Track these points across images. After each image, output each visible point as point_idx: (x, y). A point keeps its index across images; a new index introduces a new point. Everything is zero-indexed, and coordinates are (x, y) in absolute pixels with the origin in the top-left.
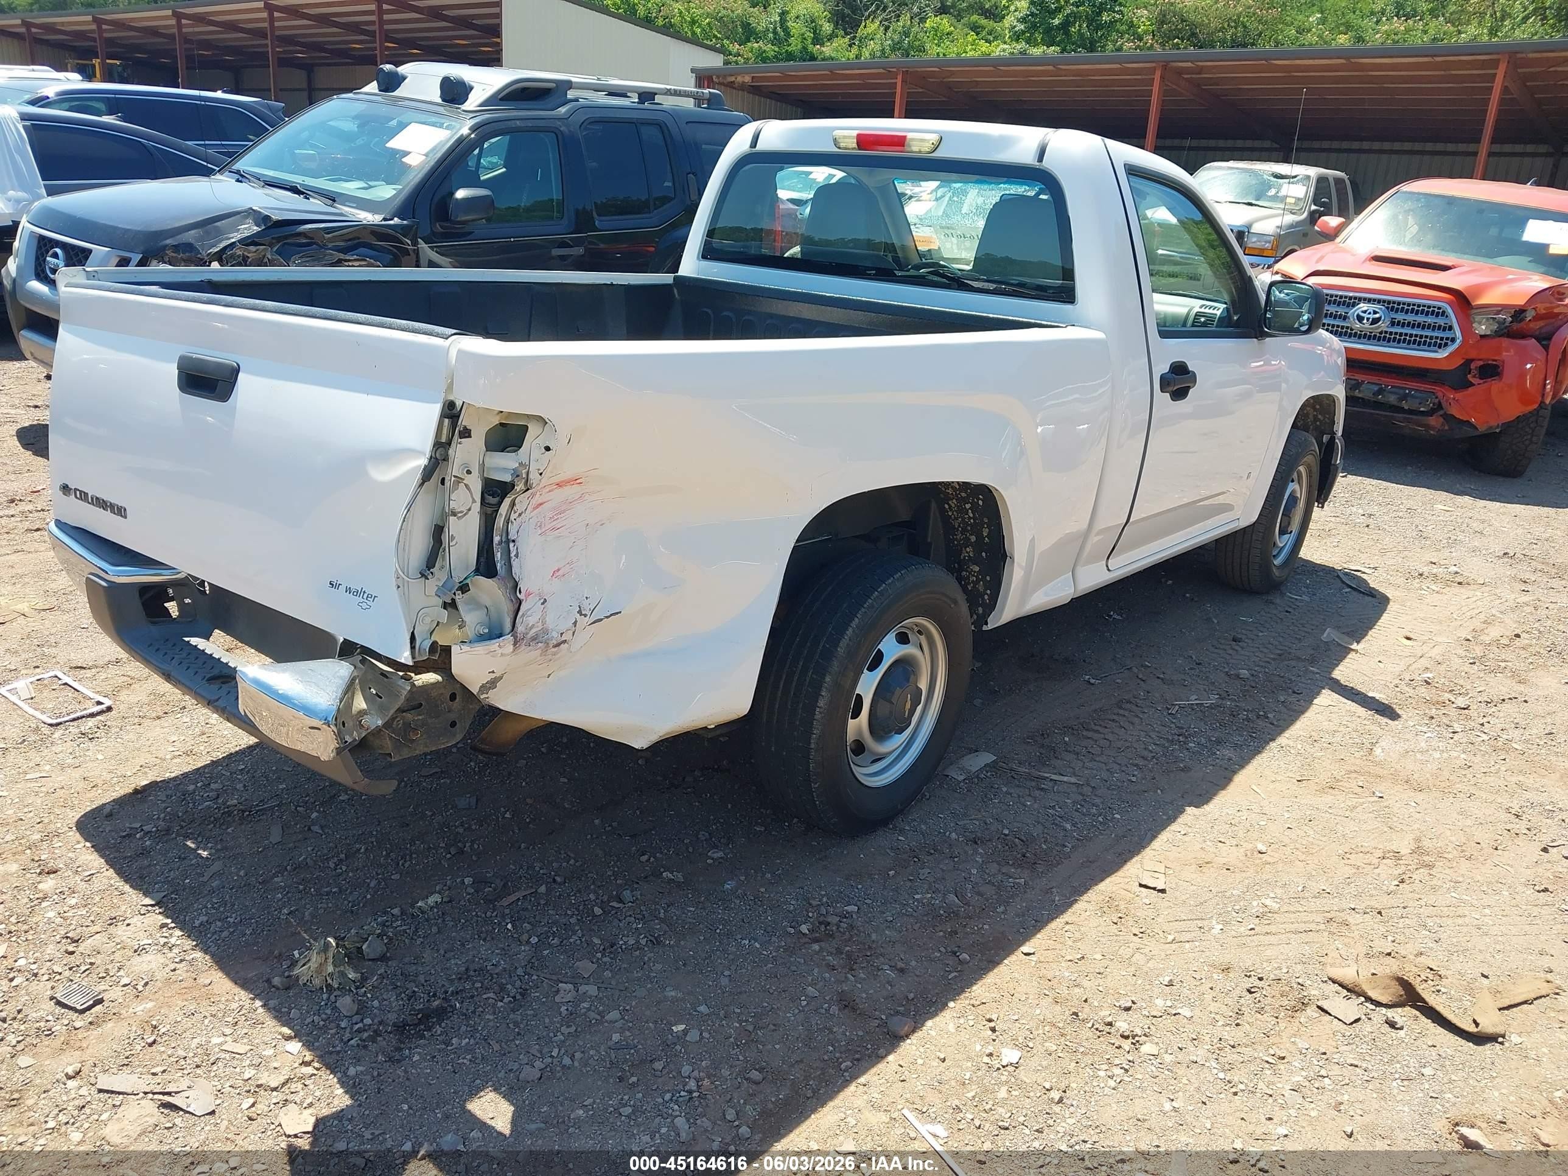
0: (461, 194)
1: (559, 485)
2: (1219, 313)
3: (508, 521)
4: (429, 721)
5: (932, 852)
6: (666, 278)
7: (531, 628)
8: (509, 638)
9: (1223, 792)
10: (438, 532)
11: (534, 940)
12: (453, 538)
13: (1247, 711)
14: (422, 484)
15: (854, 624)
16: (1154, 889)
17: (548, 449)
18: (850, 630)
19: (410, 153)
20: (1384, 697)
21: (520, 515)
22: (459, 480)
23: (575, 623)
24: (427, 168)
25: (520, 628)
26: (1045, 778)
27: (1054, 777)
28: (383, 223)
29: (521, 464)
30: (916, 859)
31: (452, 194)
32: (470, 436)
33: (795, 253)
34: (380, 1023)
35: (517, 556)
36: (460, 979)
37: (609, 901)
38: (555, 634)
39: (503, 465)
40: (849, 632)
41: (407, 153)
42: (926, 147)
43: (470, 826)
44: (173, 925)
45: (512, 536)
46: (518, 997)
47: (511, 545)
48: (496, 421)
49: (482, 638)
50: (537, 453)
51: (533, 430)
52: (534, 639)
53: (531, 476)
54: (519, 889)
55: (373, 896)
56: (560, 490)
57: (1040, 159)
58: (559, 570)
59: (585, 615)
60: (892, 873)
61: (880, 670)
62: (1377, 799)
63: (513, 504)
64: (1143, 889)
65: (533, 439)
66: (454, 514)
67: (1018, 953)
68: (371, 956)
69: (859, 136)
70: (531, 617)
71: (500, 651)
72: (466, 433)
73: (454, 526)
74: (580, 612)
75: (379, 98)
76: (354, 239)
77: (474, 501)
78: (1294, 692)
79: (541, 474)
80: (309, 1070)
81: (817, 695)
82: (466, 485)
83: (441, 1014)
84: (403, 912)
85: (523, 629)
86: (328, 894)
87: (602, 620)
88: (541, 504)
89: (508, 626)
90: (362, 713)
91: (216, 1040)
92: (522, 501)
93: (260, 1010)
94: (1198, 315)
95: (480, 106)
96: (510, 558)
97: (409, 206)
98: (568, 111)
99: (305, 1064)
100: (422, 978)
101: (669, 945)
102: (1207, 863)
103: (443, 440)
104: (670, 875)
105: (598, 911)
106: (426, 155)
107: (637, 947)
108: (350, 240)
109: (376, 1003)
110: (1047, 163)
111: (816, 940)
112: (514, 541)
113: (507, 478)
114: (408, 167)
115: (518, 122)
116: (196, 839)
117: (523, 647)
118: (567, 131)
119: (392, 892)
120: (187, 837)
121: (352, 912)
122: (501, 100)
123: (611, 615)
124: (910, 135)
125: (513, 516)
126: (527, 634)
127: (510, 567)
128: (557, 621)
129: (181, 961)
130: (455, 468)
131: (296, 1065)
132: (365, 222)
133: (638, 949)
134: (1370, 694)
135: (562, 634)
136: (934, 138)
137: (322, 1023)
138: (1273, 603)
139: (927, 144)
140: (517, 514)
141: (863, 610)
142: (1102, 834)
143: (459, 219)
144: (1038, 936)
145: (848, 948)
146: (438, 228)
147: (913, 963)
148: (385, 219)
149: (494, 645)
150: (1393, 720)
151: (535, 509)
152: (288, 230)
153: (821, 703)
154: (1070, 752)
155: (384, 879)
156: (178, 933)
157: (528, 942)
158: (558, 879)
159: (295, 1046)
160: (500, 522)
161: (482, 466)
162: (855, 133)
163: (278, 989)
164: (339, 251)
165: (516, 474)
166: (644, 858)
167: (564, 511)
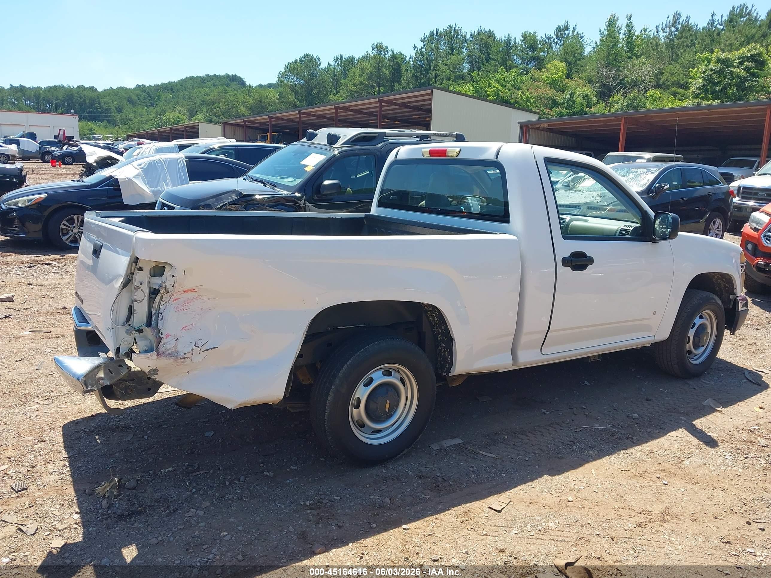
0: (326, 182)
1: (186, 291)
2: (631, 229)
3: (159, 305)
4: (138, 387)
5: (395, 479)
6: (362, 215)
7: (168, 350)
8: (154, 353)
9: (573, 471)
10: (130, 309)
11: (194, 490)
12: (135, 310)
13: (621, 434)
14: (123, 289)
15: (348, 363)
16: (494, 510)
17: (173, 276)
18: (346, 365)
19: (308, 166)
20: (717, 436)
21: (166, 303)
22: (138, 288)
23: (193, 350)
24: (313, 171)
25: (162, 349)
26: (480, 454)
27: (484, 453)
28: (291, 195)
29: (162, 282)
30: (385, 481)
31: (323, 182)
32: (142, 270)
33: (423, 204)
34: (114, 513)
35: (162, 319)
36: (156, 501)
37: (234, 480)
38: (182, 354)
39: (156, 282)
40: (346, 366)
41: (307, 166)
42: (454, 154)
43: (203, 443)
44: (68, 466)
45: (160, 311)
46: (172, 511)
47: (160, 315)
48: (154, 265)
49: (146, 351)
50: (169, 278)
51: (167, 269)
52: (169, 354)
53: (167, 287)
54: (203, 470)
55: (147, 465)
56: (186, 294)
57: (497, 158)
58: (186, 327)
59: (198, 347)
60: (368, 485)
61: (371, 386)
62: (662, 485)
63: (162, 298)
64: (490, 509)
65: (168, 272)
66: (136, 301)
67: (400, 529)
68: (128, 487)
69: (430, 150)
70: (168, 344)
71: (151, 358)
72: (140, 269)
73: (135, 305)
74: (195, 346)
75: (307, 144)
76: (277, 202)
77: (145, 296)
78: (661, 428)
79: (173, 286)
80: (76, 526)
81: (328, 394)
82: (142, 290)
83: (139, 513)
84: (154, 473)
85: (164, 350)
86: (131, 462)
87: (208, 350)
88: (177, 299)
89: (155, 348)
90: (101, 378)
91: (52, 509)
92: (166, 297)
93: (75, 501)
94: (622, 230)
95: (341, 145)
96: (158, 320)
97: (302, 188)
98: (381, 146)
99: (77, 523)
100: (141, 499)
101: (246, 501)
102: (535, 502)
103: (132, 272)
104: (268, 474)
105: (227, 483)
106: (314, 166)
107: (232, 499)
108: (275, 202)
109: (117, 505)
110: (500, 159)
111: (311, 509)
112: (161, 313)
113: (157, 287)
114: (306, 171)
115: (356, 151)
116: (100, 436)
117: (163, 357)
118: (379, 154)
119: (156, 465)
120: (97, 435)
121: (135, 470)
122: (351, 142)
123: (213, 348)
124: (448, 149)
125: (162, 303)
126: (166, 352)
127: (158, 323)
128: (183, 348)
129: (62, 479)
130: (136, 283)
131: (73, 523)
132: (283, 195)
133: (232, 500)
134: (709, 434)
135: (185, 354)
136: (457, 150)
137: (93, 510)
138: (688, 384)
139: (454, 153)
140: (164, 302)
141: (354, 357)
142: (489, 482)
143: (324, 193)
144: (417, 522)
145: (323, 514)
146: (316, 197)
147: (347, 525)
148: (292, 194)
149: (148, 355)
150: (711, 447)
151: (174, 301)
152: (249, 198)
153: (330, 398)
154: (504, 443)
155: (156, 459)
156: (68, 469)
157: (191, 491)
158: (221, 468)
159: (78, 516)
160: (156, 305)
161: (149, 283)
162: (429, 149)
163: (86, 494)
164: (270, 207)
165: (161, 286)
166: (262, 465)
167: (189, 303)
